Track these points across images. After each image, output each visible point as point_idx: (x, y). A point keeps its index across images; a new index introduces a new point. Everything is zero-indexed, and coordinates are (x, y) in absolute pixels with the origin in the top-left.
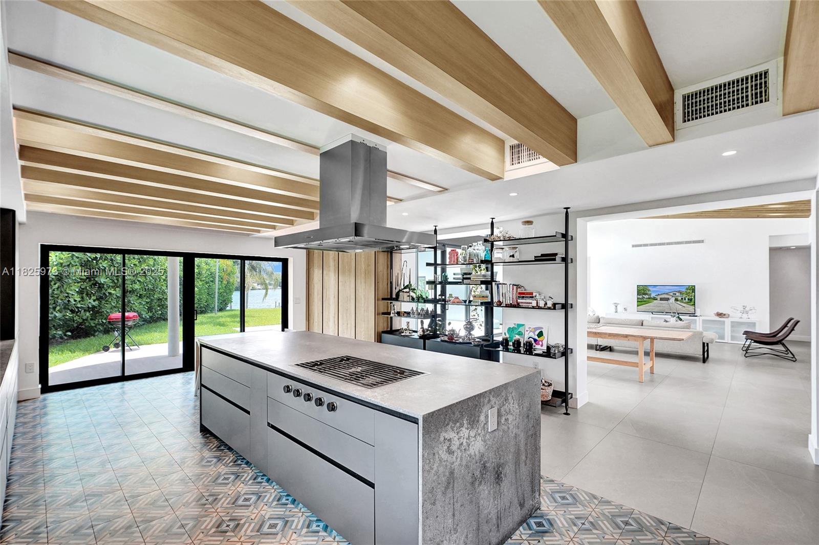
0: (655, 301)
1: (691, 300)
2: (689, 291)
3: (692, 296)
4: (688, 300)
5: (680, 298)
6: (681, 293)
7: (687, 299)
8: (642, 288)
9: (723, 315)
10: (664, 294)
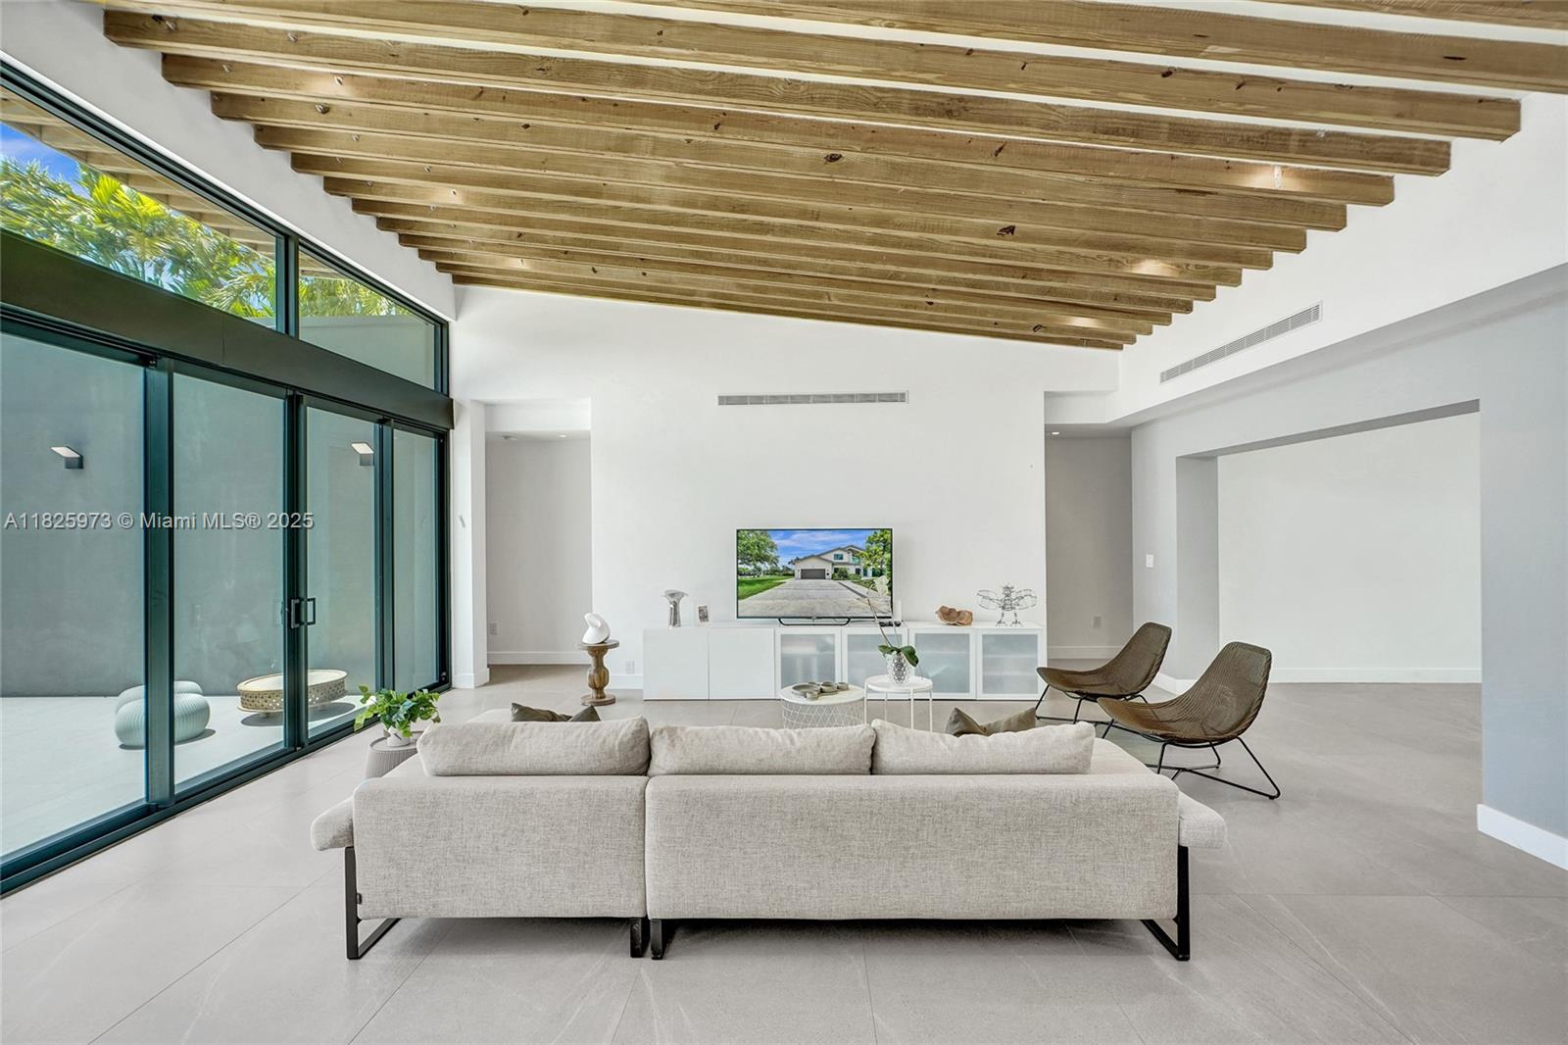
0: (789, 581)
2: (874, 547)
3: (882, 563)
5: (852, 571)
6: (854, 553)
7: (870, 573)
8: (752, 538)
9: (955, 615)
10: (812, 556)
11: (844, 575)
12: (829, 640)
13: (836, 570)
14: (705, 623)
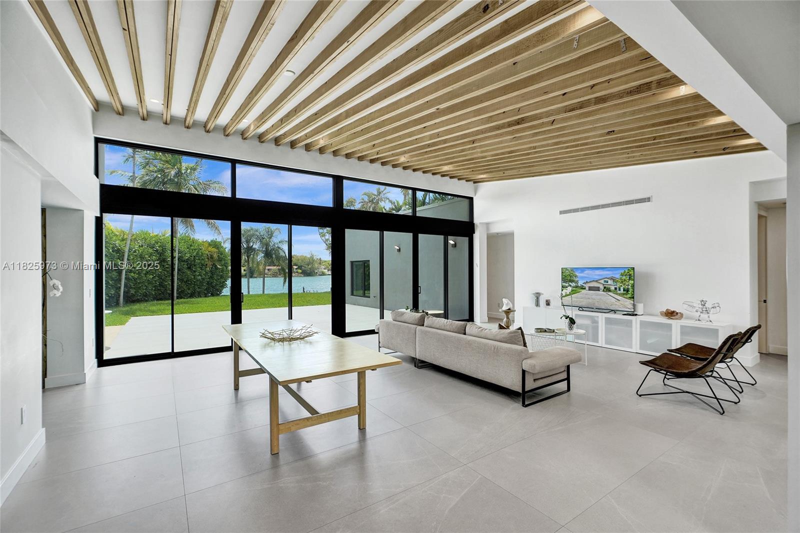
0: (583, 291)
1: (628, 291)
2: (624, 278)
3: (628, 285)
4: (624, 291)
5: (613, 288)
6: (614, 280)
7: (622, 290)
8: (567, 273)
9: (675, 314)
10: (594, 281)
11: (609, 290)
12: (596, 319)
13: (605, 288)
14: (548, 306)
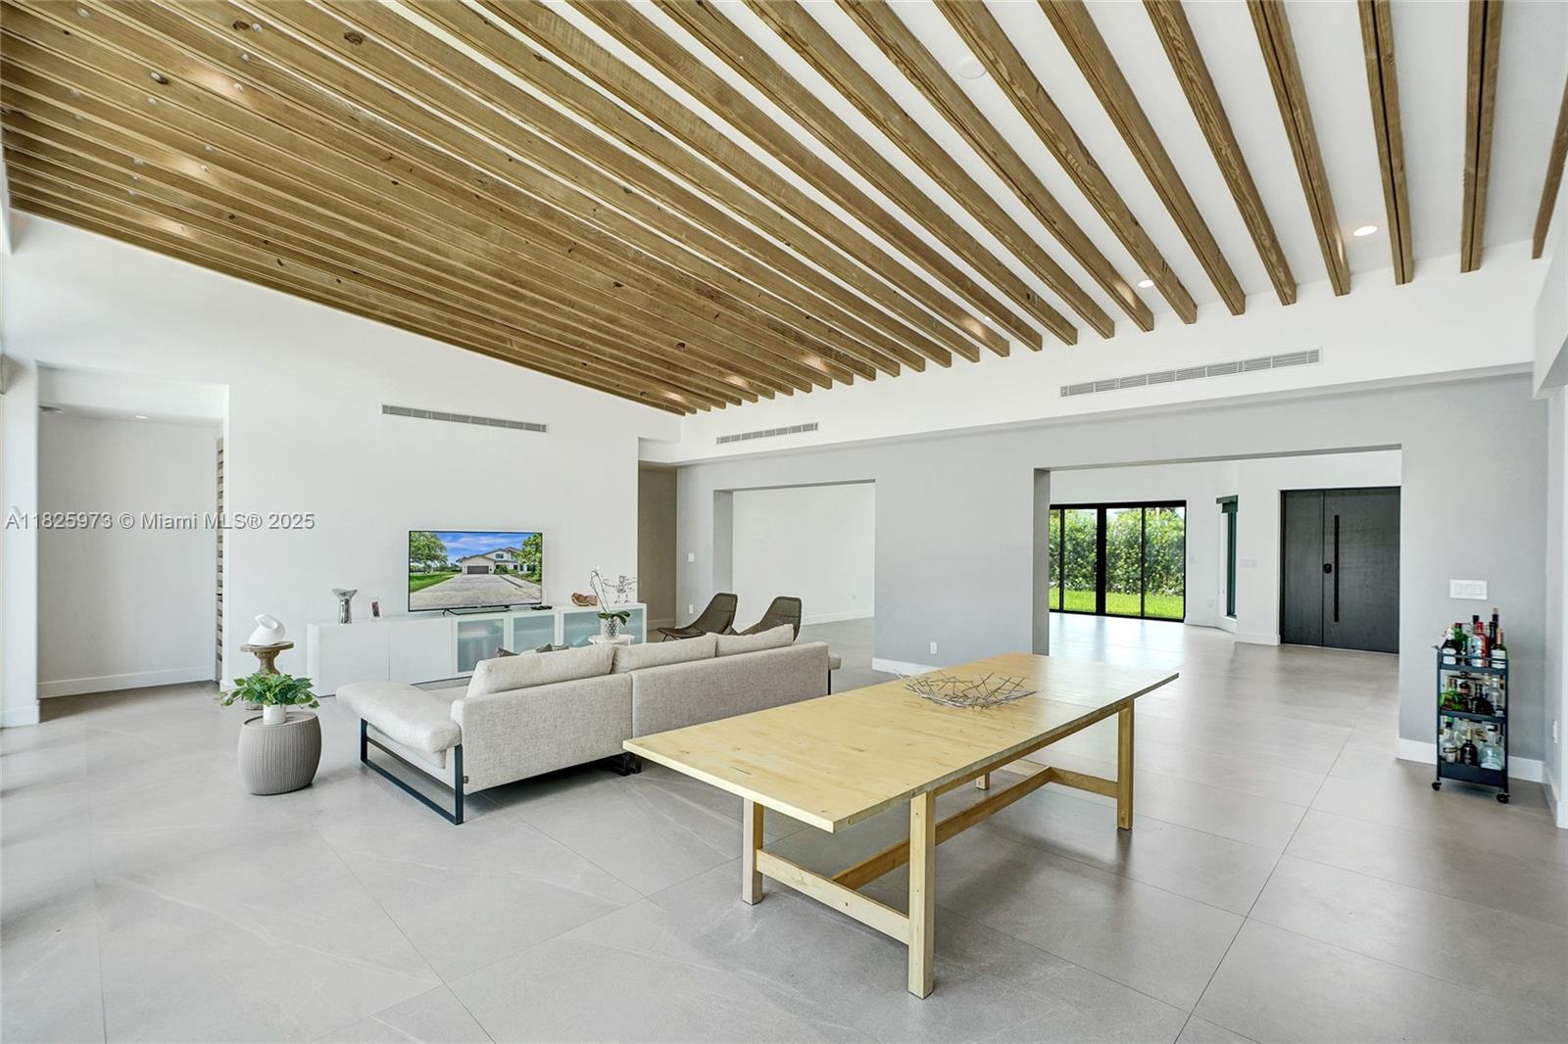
0: (457, 576)
1: (534, 570)
2: (528, 548)
3: (535, 560)
4: (528, 570)
5: (511, 567)
6: (513, 553)
7: (525, 568)
8: (422, 541)
9: (583, 599)
10: (477, 556)
11: (505, 571)
12: (499, 624)
13: (498, 567)
14: (377, 618)
